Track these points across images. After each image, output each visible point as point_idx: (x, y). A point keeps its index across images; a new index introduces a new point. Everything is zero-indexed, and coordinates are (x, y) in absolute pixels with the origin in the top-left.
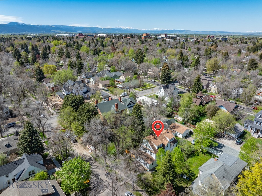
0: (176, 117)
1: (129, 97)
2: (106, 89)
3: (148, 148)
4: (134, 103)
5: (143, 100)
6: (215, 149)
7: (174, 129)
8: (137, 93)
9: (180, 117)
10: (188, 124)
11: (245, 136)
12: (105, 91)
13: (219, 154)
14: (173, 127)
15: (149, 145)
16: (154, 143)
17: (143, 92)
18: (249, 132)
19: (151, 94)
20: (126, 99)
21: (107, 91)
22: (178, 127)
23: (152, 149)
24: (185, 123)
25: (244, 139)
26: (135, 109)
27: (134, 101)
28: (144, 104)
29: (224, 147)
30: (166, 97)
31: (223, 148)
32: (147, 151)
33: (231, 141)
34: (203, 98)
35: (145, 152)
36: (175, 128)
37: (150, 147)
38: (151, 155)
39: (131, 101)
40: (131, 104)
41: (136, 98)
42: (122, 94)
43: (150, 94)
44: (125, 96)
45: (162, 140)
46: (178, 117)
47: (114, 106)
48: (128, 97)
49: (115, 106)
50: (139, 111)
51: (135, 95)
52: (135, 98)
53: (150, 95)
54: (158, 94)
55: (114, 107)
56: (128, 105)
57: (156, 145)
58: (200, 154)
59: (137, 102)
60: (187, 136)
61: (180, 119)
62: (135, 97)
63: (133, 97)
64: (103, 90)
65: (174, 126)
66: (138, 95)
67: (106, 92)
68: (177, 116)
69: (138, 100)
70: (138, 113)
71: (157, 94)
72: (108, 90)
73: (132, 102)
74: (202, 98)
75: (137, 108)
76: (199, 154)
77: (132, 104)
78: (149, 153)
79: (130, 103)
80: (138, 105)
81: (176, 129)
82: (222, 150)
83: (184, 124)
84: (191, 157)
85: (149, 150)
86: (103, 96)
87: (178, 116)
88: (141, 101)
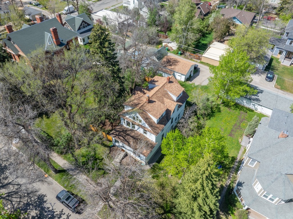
0: (165, 43)
1: (79, 14)
2: (35, 3)
3: (137, 122)
4: (89, 25)
5: (105, 18)
6: (247, 98)
7: (170, 67)
8: (92, 6)
9: (173, 43)
10: (188, 54)
11: (272, 64)
12: (34, 6)
13: (253, 104)
14: (168, 63)
15: (140, 118)
16: (149, 112)
17: (102, 4)
18: (275, 58)
19: (115, 5)
20: (74, 18)
21: (37, 5)
22: (175, 62)
23: (147, 126)
24: (182, 52)
25: (273, 69)
26: (95, 41)
27: (88, 21)
28: (107, 24)
29: (262, 93)
30: (141, 9)
31: (260, 95)
32: (136, 127)
33: (257, 75)
34: (201, 5)
35: (130, 128)
36: (171, 65)
37: (143, 121)
38: (145, 134)
39: (83, 21)
40: (84, 27)
41: (92, 15)
42: (65, 10)
43: (113, 6)
44: (72, 12)
45: (163, 103)
46: (168, 43)
47: (49, 34)
48: (77, 13)
49: (51, 33)
50: (106, 44)
51: (88, 9)
52: (90, 15)
53: (113, 8)
54: (127, 5)
55: (49, 37)
56: (79, 29)
57: (154, 116)
58: (222, 108)
59: (95, 21)
60: (191, 75)
61: (174, 46)
62: (89, 12)
63: (87, 14)
64: (28, 5)
65: (169, 61)
66: (93, 8)
67: (36, 8)
68: (166, 40)
69: (95, 17)
70: (104, 50)
71: (125, 5)
72: (40, 4)
73: (86, 23)
74: (199, 6)
75: (99, 37)
76: (220, 108)
77: (86, 27)
78: (141, 131)
79: (81, 25)
80: (102, 30)
81: (173, 67)
82: (258, 98)
83: (181, 54)
84: (210, 117)
85: (140, 126)
86: (29, 15)
87: (168, 40)
88: (101, 20)
